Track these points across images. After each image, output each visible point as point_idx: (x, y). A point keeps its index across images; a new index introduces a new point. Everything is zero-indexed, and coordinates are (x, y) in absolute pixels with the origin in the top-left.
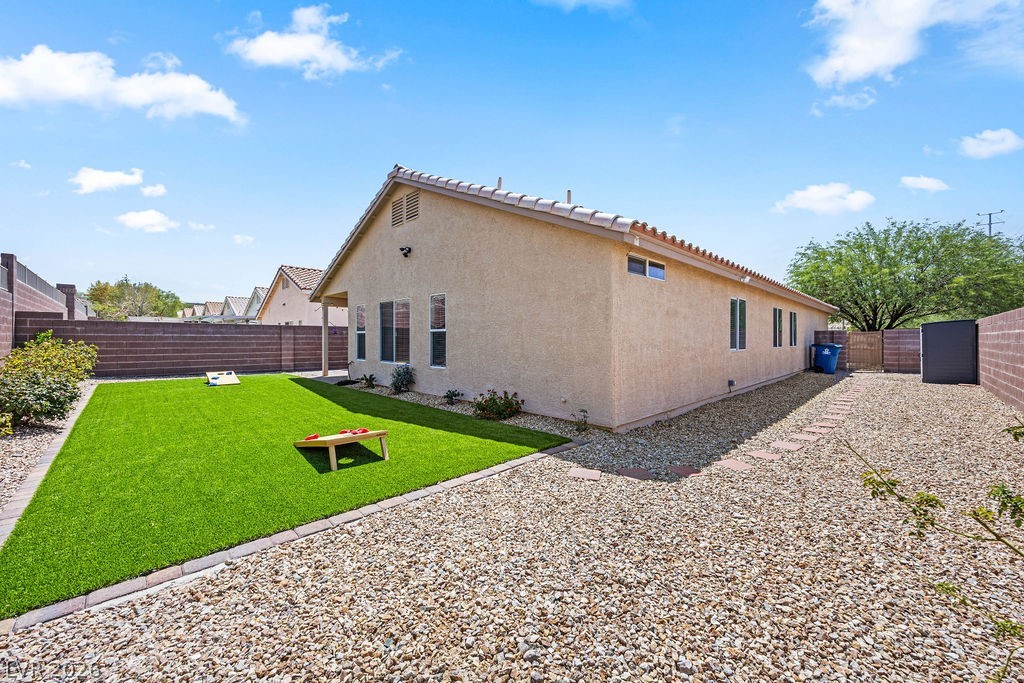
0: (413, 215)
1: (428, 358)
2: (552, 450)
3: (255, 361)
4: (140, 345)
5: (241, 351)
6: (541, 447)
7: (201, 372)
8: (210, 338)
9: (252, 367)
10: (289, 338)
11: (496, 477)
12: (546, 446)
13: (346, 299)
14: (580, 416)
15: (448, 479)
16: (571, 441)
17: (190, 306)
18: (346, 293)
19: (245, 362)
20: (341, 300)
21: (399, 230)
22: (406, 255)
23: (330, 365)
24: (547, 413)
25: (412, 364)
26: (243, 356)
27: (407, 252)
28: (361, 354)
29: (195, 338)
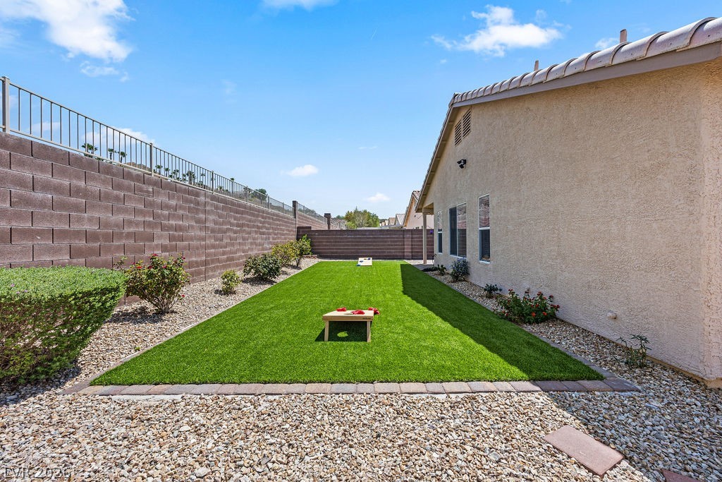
0: (467, 130)
1: (478, 254)
2: (549, 384)
3: (390, 252)
4: (338, 242)
5: (382, 245)
6: (538, 374)
7: (356, 258)
8: (368, 238)
9: (388, 256)
10: (408, 238)
11: (442, 397)
12: (547, 375)
13: (433, 209)
14: (635, 345)
15: (387, 381)
16: (600, 378)
17: (384, 221)
18: (433, 204)
19: (384, 252)
20: (430, 210)
21: (459, 146)
22: (462, 167)
23: (428, 256)
24: (590, 327)
25: (468, 259)
26: (383, 249)
27: (463, 164)
28: (440, 250)
29: (360, 238)
